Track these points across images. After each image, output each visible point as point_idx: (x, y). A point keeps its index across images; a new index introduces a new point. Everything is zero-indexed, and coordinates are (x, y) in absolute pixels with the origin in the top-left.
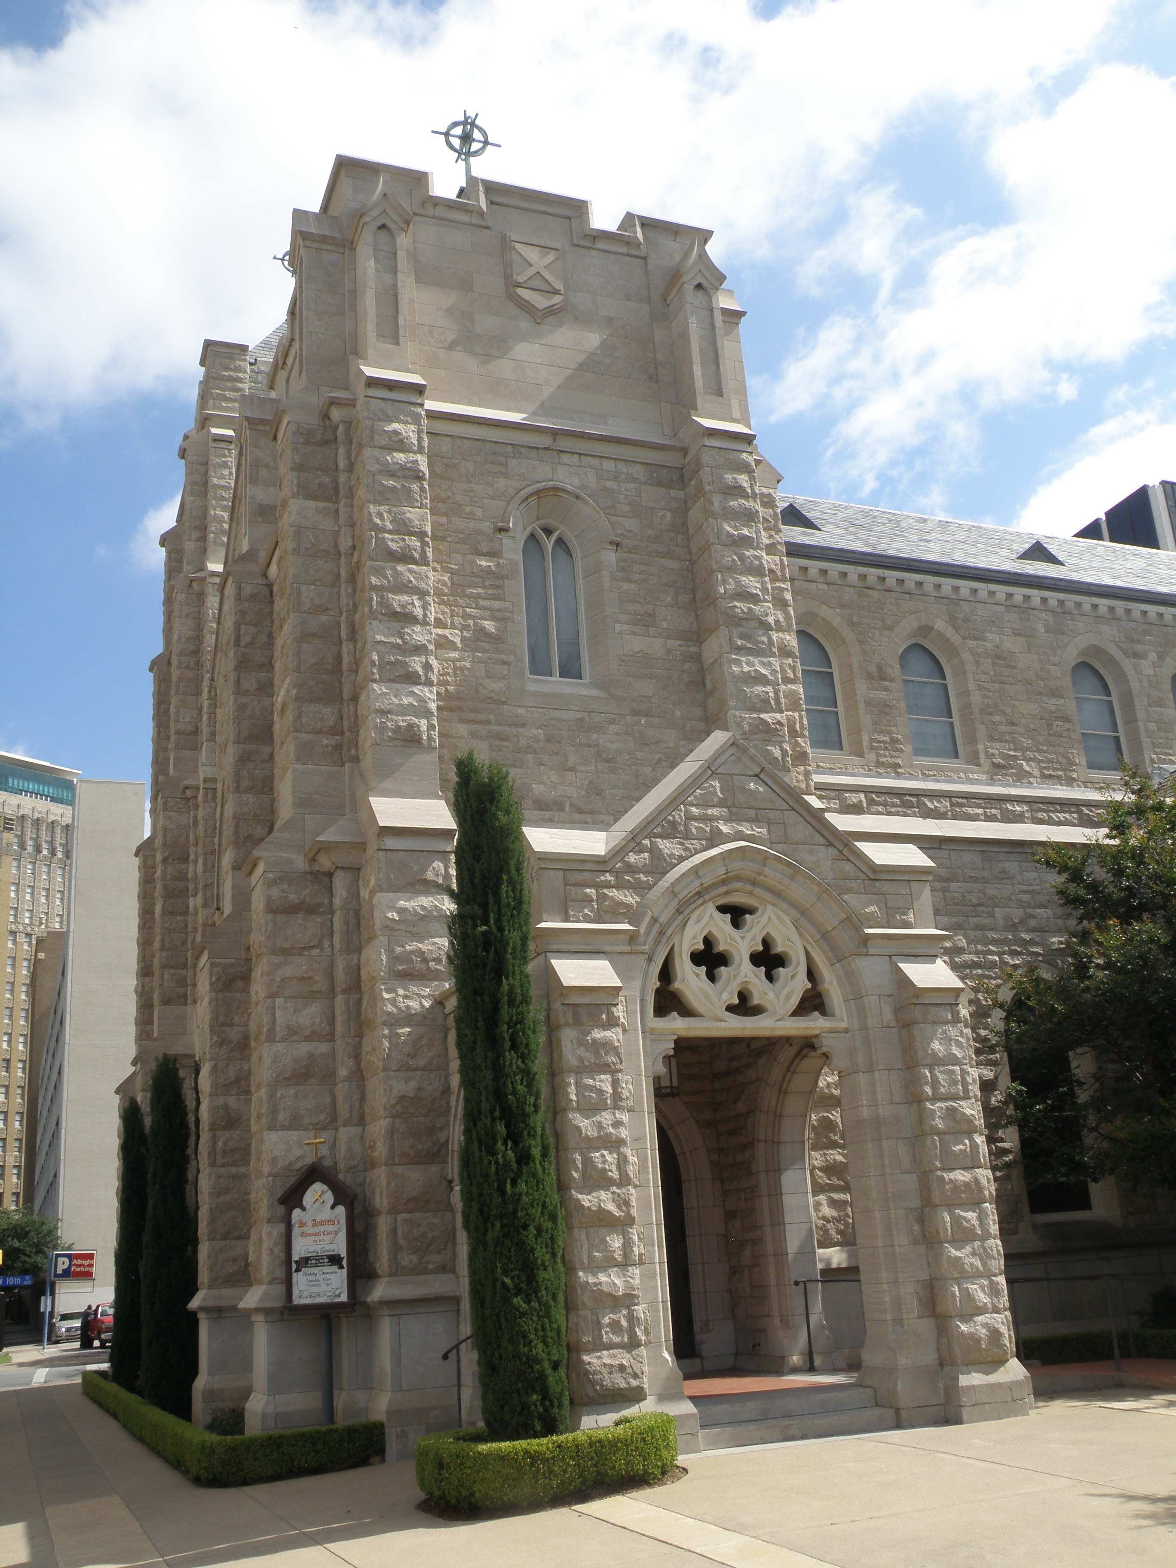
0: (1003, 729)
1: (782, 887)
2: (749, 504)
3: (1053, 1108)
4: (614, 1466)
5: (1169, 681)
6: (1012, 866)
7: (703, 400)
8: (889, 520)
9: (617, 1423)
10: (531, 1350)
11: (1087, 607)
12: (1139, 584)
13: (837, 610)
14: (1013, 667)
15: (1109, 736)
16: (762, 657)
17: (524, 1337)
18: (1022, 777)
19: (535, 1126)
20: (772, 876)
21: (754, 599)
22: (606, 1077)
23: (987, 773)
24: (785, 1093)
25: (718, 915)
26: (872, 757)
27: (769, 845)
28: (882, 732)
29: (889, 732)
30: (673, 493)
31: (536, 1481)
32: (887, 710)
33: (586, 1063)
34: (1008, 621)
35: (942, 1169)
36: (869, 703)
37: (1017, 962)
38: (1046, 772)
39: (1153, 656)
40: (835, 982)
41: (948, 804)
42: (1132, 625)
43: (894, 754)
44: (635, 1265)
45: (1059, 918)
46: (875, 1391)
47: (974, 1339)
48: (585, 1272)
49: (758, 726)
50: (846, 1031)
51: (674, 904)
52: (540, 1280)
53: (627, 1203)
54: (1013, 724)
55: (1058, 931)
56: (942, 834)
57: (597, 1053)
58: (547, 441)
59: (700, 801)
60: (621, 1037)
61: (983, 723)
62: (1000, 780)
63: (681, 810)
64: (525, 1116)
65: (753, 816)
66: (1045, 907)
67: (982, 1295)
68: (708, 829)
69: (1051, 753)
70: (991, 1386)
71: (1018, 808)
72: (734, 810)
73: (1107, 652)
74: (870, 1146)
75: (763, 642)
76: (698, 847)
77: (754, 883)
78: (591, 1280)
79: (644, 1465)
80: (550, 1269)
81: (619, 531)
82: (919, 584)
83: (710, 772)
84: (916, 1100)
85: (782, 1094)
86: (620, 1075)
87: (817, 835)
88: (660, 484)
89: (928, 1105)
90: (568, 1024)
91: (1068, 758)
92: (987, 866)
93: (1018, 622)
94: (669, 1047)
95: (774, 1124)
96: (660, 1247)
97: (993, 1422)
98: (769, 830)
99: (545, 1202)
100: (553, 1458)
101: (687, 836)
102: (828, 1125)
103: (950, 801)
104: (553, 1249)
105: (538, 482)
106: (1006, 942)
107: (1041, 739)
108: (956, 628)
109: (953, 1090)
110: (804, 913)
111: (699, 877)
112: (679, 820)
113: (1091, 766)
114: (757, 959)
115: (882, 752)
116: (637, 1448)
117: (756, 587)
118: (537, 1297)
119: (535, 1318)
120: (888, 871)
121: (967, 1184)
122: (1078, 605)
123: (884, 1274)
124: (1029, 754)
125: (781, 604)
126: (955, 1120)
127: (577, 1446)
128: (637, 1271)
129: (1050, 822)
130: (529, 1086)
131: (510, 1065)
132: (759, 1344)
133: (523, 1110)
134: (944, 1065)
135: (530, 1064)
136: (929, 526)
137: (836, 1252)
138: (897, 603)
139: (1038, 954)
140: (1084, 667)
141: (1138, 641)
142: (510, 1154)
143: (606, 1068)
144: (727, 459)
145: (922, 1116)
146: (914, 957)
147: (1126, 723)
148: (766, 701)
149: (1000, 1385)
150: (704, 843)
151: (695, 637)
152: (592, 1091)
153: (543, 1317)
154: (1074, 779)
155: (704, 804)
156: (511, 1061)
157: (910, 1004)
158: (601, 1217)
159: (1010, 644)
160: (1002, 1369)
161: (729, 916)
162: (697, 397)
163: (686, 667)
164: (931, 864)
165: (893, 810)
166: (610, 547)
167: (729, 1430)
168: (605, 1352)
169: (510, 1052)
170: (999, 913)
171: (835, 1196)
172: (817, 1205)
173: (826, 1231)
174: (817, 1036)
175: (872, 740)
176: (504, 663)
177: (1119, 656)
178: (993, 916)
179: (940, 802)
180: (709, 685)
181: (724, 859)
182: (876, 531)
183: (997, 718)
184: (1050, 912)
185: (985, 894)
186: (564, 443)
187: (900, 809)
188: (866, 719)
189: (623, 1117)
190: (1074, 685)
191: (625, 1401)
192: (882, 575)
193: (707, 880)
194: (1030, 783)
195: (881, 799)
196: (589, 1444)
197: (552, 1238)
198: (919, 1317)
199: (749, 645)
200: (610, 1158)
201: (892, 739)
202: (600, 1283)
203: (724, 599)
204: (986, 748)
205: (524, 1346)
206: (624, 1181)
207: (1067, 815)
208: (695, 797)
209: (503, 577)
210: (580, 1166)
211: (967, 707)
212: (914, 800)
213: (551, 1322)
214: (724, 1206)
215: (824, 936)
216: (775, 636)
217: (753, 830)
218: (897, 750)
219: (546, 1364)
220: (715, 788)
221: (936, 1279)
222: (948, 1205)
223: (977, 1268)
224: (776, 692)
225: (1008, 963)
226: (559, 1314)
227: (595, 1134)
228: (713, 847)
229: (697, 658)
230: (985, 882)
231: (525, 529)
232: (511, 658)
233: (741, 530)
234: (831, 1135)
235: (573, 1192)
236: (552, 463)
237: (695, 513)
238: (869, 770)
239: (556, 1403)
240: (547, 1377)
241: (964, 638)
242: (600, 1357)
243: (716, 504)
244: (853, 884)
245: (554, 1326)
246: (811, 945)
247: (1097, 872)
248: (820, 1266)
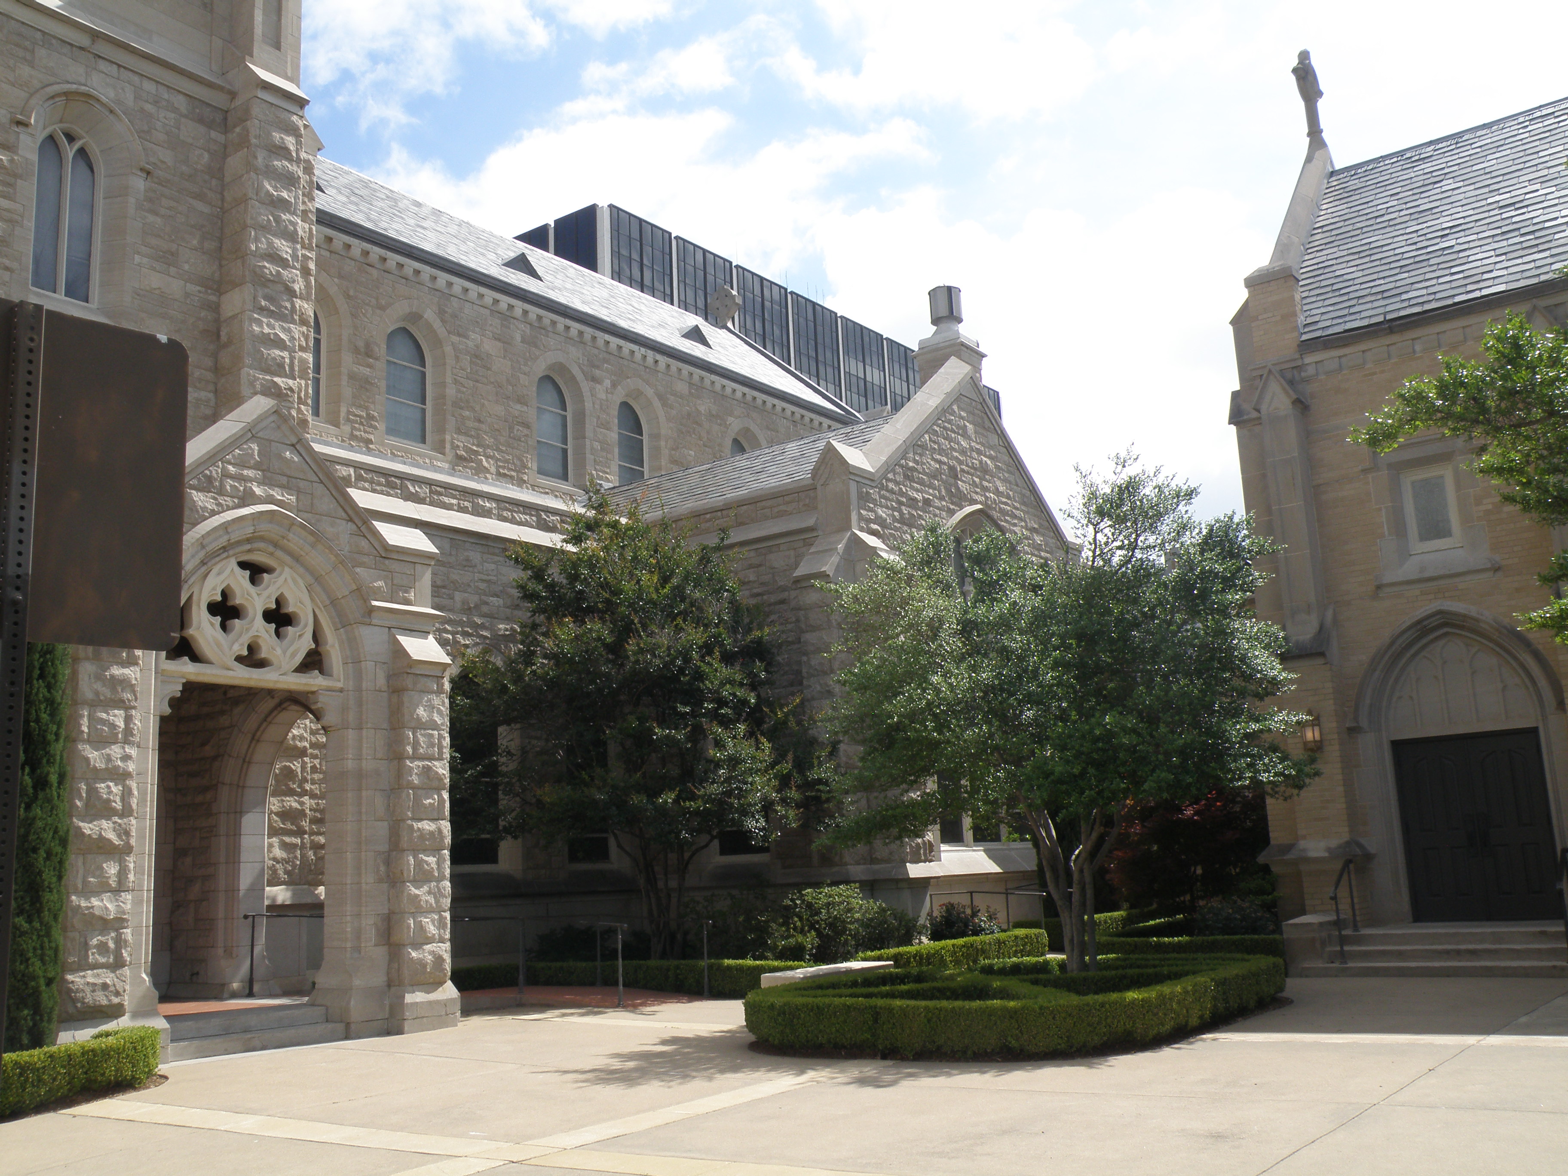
0: (470, 424)
1: (302, 553)
2: (293, 168)
3: (482, 774)
4: (104, 1073)
5: (617, 408)
6: (475, 556)
7: (260, 48)
8: (388, 197)
9: (96, 1037)
10: (27, 967)
11: (560, 327)
12: (604, 314)
13: (336, 280)
14: (489, 369)
15: (557, 447)
16: (283, 321)
17: (21, 955)
18: (480, 471)
19: (55, 755)
20: (296, 541)
21: (283, 263)
22: (121, 713)
23: (450, 463)
24: (258, 741)
25: (238, 570)
26: (347, 429)
27: (295, 512)
28: (359, 407)
29: (367, 409)
30: (214, 134)
31: (24, 1090)
32: (368, 387)
33: (102, 698)
34: (491, 325)
35: (413, 819)
36: (352, 377)
37: (468, 642)
38: (501, 471)
39: (607, 383)
40: (337, 646)
41: (428, 491)
42: (596, 351)
43: (368, 429)
44: (128, 891)
45: (508, 607)
46: (327, 1009)
47: (422, 964)
48: (78, 896)
49: (270, 388)
50: (341, 690)
51: (202, 554)
52: (45, 901)
53: (127, 833)
54: (480, 421)
55: (508, 619)
56: (419, 518)
57: (114, 689)
58: (85, 41)
59: (238, 461)
60: (138, 676)
61: (453, 416)
62: (460, 471)
63: (218, 467)
64: (45, 743)
65: (285, 483)
66: (498, 596)
67: (432, 928)
68: (242, 488)
69: (508, 454)
70: (430, 1003)
71: (487, 504)
72: (269, 474)
73: (570, 372)
74: (350, 795)
75: (286, 308)
76: (231, 504)
77: (276, 545)
78: (84, 904)
79: (132, 1071)
80: (55, 891)
81: (152, 159)
82: (417, 272)
83: (250, 435)
84: (397, 757)
85: (254, 742)
86: (133, 712)
87: (340, 509)
88: (201, 121)
89: (408, 763)
90: (87, 658)
91: (522, 461)
92: (453, 553)
93: (499, 327)
94: (176, 689)
95: (242, 767)
96: (149, 875)
97: (430, 1032)
98: (297, 499)
99: (57, 827)
100: (44, 1067)
101: (221, 492)
102: (289, 774)
103: (430, 488)
104: (60, 871)
105: (68, 82)
106: (460, 623)
107: (502, 439)
108: (443, 321)
109: (430, 751)
110: (318, 579)
111: (228, 533)
112: (215, 476)
113: (541, 472)
114: (269, 616)
115: (357, 426)
116: (128, 1056)
117: (287, 252)
118: (39, 917)
119: (35, 937)
120: (398, 552)
121: (431, 833)
122: (554, 323)
123: (349, 908)
124: (490, 452)
125: (306, 272)
126: (428, 778)
127: (69, 1056)
128: (129, 897)
129: (513, 521)
130: (52, 715)
131: (37, 694)
132: (198, 973)
133: (44, 737)
134: (425, 729)
135: (55, 694)
136: (424, 212)
137: (281, 890)
138: (393, 286)
139: (486, 637)
140: (547, 379)
141: (598, 367)
142: (28, 780)
143: (121, 704)
144: (277, 117)
145: (400, 773)
146: (411, 631)
147: (575, 438)
148: (281, 366)
149: (437, 1002)
150: (236, 501)
151: (215, 287)
152: (104, 725)
153: (43, 936)
154: (525, 482)
155: (241, 464)
156: (38, 689)
157: (403, 673)
158: (101, 845)
159: (490, 347)
160: (441, 989)
161: (248, 573)
162: (255, 43)
163: (202, 315)
164: (435, 550)
165: (378, 488)
166: (139, 173)
167: (196, 1043)
168: (89, 972)
169: (38, 680)
170: (458, 596)
171: (287, 839)
172: (271, 846)
173: (275, 871)
174: (313, 693)
175: (349, 413)
176: (7, 269)
177: (579, 376)
178: (452, 598)
179: (421, 488)
180: (224, 338)
181: (253, 519)
182: (376, 206)
183: (467, 413)
184: (501, 602)
185: (448, 578)
186: (102, 48)
187: (384, 489)
188: (347, 391)
189: (133, 752)
190: (538, 394)
191: (104, 1018)
192: (384, 256)
193: (235, 536)
194: (486, 478)
195: (369, 476)
196: (82, 1053)
197: (61, 862)
198: (376, 945)
199: (272, 308)
200: (116, 789)
201: (368, 415)
202: (93, 907)
203: (254, 256)
204: (453, 438)
205: (21, 963)
206: (127, 812)
207: (528, 517)
208: (234, 456)
209: (15, 176)
210: (84, 795)
211: (441, 398)
212: (398, 482)
213: (50, 942)
214: (174, 843)
215: (334, 602)
216: (298, 302)
217: (283, 496)
218: (371, 426)
219: (42, 981)
220: (253, 450)
221: (394, 913)
222: (414, 850)
223: (431, 905)
224: (292, 359)
225: (459, 642)
226: (56, 933)
227: (103, 766)
228: (244, 506)
229: (215, 308)
230: (451, 567)
231: (44, 129)
232: (15, 265)
233: (281, 192)
234: (290, 783)
235: (75, 820)
236: (86, 66)
237: (234, 162)
238: (343, 441)
239: (46, 1018)
240: (40, 993)
241: (449, 333)
242: (84, 977)
243: (260, 160)
244: (365, 559)
245: (53, 945)
246: (320, 608)
247: (555, 574)
248: (266, 903)
